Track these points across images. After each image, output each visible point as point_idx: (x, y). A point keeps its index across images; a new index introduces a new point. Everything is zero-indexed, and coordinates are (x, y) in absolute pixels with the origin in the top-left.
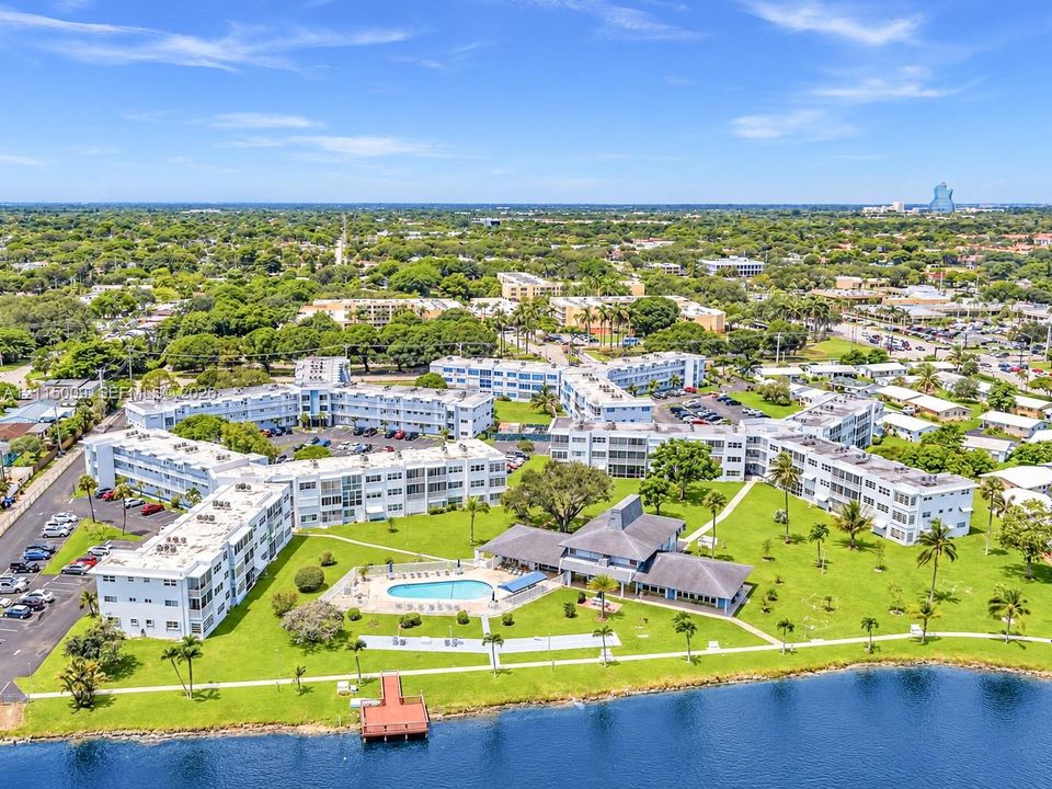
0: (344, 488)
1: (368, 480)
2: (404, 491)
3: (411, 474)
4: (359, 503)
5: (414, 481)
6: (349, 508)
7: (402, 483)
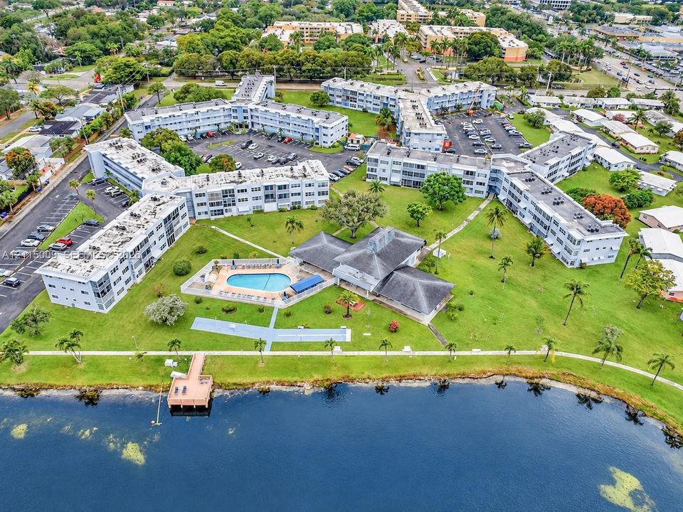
0: (224, 196)
1: (238, 191)
2: (263, 198)
3: (266, 188)
4: (234, 205)
5: (269, 192)
6: (228, 208)
7: (261, 193)
